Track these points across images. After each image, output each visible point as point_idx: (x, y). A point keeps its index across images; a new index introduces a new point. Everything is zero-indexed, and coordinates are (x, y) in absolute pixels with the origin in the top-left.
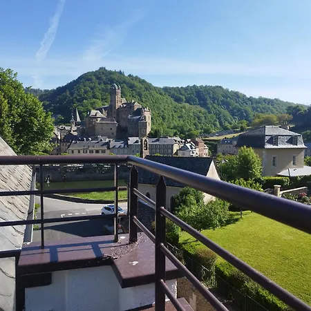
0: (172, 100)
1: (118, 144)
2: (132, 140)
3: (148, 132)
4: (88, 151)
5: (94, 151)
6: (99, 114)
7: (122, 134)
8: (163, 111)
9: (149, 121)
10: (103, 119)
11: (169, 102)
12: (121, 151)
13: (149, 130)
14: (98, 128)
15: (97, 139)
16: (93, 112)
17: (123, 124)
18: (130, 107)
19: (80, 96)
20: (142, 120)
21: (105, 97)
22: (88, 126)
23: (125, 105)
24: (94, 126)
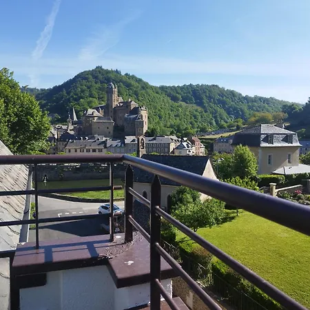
0: (169, 99)
1: (115, 143)
2: (129, 139)
3: (144, 131)
4: (85, 150)
5: (91, 150)
6: (96, 113)
7: (119, 133)
8: (159, 110)
9: (145, 119)
10: (99, 118)
12: (118, 150)
13: (145, 129)
14: (94, 127)
15: (94, 138)
16: (90, 111)
17: (120, 123)
18: (127, 107)
20: (139, 119)
21: (101, 96)
22: (84, 126)
23: (121, 104)
24: (91, 125)
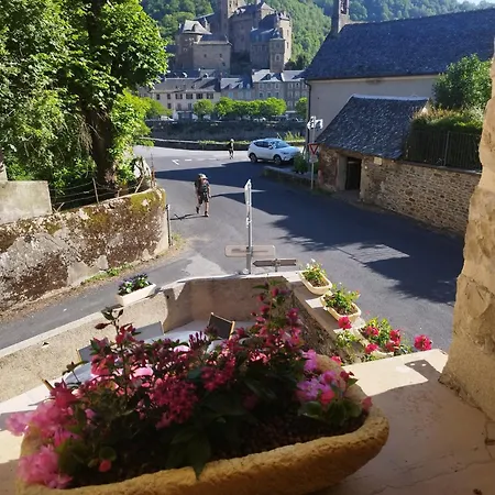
1: (233, 82)
2: (258, 76)
3: (286, 61)
4: (184, 96)
5: (194, 96)
6: (200, 29)
7: (241, 65)
9: (288, 37)
10: (205, 37)
11: (315, 15)
12: (241, 94)
13: (288, 56)
14: (197, 53)
15: (198, 74)
16: (189, 24)
17: (241, 47)
19: (158, 7)
20: (276, 36)
22: (180, 52)
23: (243, 10)
24: (191, 51)
